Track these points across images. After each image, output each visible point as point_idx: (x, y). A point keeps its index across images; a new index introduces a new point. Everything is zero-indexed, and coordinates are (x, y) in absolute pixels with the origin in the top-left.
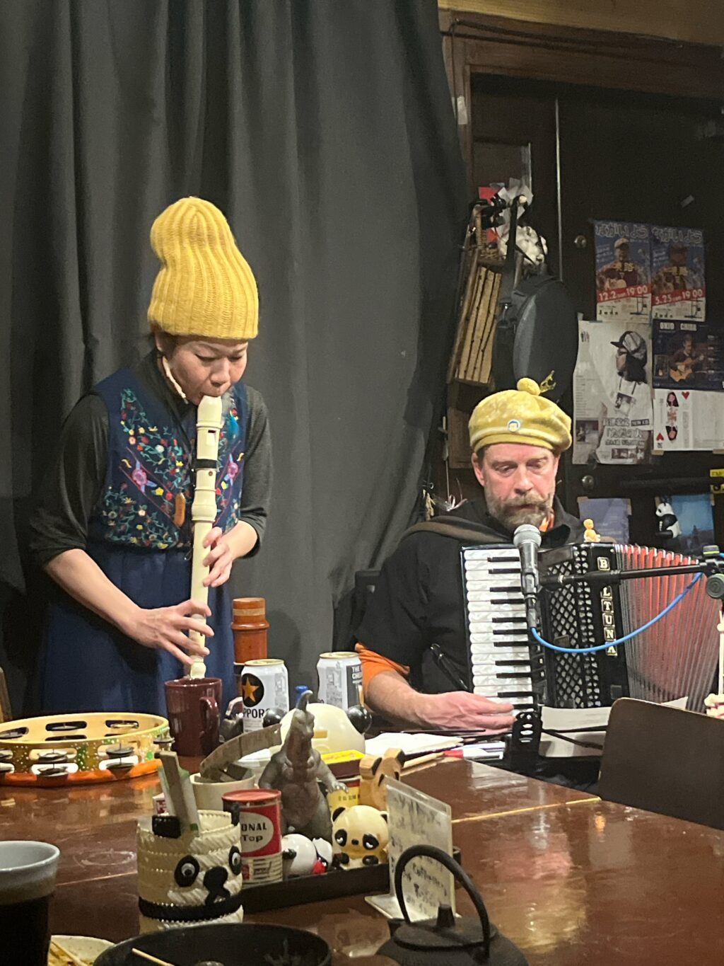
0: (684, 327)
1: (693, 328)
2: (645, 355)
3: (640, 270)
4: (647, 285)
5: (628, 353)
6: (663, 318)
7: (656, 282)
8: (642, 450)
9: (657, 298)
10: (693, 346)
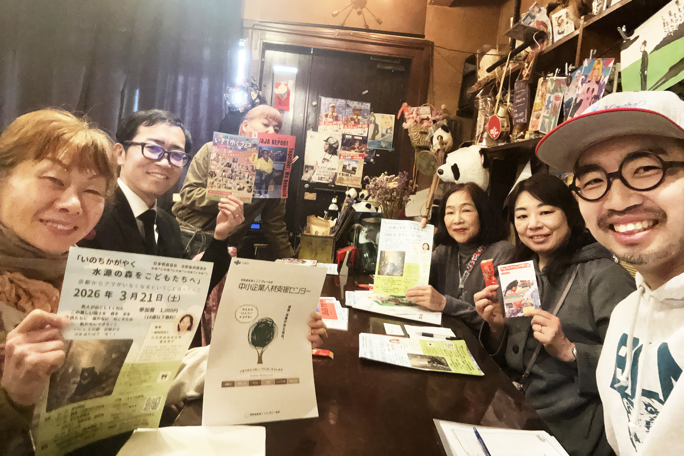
0: (355, 138)
1: (361, 138)
2: (338, 146)
3: (340, 116)
4: (342, 121)
5: (330, 144)
6: (348, 133)
7: (346, 121)
8: (332, 179)
9: (346, 126)
10: (360, 145)
